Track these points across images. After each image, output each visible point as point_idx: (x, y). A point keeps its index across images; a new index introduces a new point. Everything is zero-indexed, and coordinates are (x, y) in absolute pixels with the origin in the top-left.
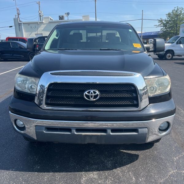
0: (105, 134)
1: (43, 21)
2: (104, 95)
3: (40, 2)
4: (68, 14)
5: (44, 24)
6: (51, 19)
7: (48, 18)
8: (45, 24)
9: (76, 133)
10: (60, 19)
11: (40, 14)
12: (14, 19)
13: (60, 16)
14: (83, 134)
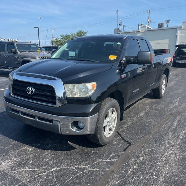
0: (34, 119)
1: (140, 31)
2: (37, 92)
3: (150, 11)
4: (168, 21)
5: (140, 33)
6: (148, 28)
7: (145, 27)
8: (142, 33)
9: (21, 115)
10: (158, 27)
11: (149, 22)
12: (115, 30)
13: (159, 24)
14: (24, 116)
